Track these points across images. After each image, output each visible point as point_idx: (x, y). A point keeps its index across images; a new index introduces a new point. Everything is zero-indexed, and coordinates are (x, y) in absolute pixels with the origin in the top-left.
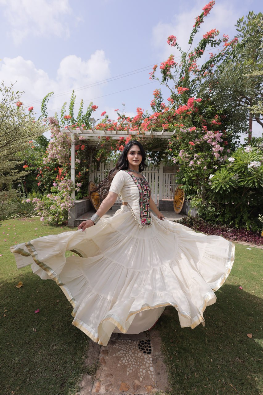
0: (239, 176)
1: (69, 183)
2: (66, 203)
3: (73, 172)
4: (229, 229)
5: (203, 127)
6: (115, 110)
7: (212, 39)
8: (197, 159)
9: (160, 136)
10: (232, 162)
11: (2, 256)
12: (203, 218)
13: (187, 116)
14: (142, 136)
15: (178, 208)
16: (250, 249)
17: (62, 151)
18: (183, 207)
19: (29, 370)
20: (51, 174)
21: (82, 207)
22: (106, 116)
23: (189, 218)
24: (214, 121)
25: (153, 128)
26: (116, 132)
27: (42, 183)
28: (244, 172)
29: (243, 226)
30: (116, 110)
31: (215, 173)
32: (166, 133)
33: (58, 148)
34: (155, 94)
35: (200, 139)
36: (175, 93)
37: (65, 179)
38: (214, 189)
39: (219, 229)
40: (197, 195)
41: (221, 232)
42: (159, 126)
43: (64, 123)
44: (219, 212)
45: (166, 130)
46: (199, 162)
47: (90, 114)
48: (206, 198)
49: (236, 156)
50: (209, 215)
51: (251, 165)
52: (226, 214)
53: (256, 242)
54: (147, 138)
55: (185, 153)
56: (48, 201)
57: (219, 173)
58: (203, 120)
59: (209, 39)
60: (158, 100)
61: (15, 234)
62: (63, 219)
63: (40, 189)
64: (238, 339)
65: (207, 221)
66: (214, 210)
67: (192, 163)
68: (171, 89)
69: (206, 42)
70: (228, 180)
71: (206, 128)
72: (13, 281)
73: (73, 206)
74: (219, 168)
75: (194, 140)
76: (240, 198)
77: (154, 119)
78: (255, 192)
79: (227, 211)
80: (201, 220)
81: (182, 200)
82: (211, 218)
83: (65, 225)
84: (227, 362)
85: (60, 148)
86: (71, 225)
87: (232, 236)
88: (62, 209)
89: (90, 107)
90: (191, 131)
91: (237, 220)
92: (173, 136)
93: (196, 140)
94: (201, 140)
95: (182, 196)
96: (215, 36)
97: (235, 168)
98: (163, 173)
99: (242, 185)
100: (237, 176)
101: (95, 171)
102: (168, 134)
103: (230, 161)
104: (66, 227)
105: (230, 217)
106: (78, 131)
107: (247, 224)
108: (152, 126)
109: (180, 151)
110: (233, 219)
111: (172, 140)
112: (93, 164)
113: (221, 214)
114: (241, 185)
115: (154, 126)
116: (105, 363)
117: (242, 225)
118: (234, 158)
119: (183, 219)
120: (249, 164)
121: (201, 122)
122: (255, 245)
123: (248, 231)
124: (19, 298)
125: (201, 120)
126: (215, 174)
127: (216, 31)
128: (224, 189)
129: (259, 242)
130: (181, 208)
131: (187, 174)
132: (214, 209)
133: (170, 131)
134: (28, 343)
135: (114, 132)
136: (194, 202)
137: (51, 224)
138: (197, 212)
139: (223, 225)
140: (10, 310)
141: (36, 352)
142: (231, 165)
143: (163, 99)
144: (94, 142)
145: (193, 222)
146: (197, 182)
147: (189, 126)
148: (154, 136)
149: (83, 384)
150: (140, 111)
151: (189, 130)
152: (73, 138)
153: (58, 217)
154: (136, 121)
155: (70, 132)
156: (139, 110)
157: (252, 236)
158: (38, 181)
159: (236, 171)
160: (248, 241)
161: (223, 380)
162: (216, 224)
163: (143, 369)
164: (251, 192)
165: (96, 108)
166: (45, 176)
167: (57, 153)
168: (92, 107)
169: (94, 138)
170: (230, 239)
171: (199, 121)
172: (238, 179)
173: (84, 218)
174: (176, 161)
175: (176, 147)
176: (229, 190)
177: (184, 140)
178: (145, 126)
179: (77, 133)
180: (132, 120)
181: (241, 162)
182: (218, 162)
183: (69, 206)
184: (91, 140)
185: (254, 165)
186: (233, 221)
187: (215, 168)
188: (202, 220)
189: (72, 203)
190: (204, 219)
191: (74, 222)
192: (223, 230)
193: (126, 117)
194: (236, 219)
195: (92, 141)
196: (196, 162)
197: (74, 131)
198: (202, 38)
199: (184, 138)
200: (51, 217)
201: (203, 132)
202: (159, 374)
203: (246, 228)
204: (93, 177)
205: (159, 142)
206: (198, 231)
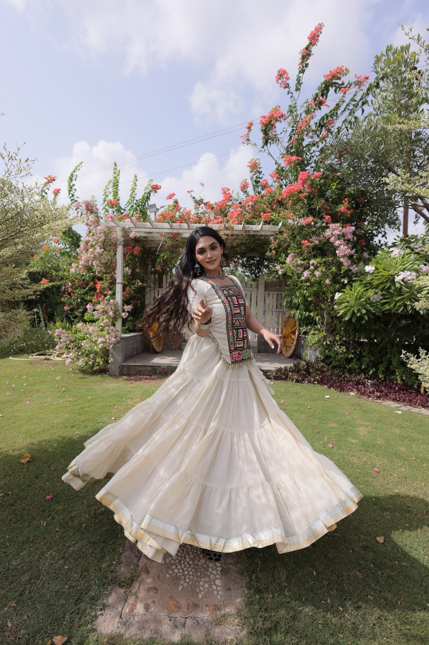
0: (383, 295)
1: (112, 306)
2: (107, 337)
3: (119, 288)
4: (369, 381)
5: (324, 218)
6: (188, 192)
7: (338, 81)
8: (314, 267)
9: (257, 231)
10: (371, 272)
11: (2, 416)
12: (326, 363)
13: (299, 200)
14: (229, 232)
15: (288, 348)
16: (400, 412)
17: (102, 255)
18: (296, 346)
19: (30, 579)
20: (86, 293)
21: (133, 344)
22: (174, 200)
23: (304, 364)
24: (342, 208)
25: (246, 220)
26: (188, 225)
27: (71, 306)
28: (389, 288)
29: (392, 377)
30: (190, 190)
31: (343, 290)
32: (267, 227)
33: (96, 251)
34: (251, 166)
35: (319, 236)
36: (282, 166)
37: (107, 300)
38: (342, 315)
39: (352, 381)
40: (317, 325)
41: (355, 385)
42: (256, 215)
43: (108, 212)
44: (353, 354)
45: (266, 223)
46: (317, 273)
47: (148, 198)
48: (332, 331)
49: (377, 263)
50: (336, 359)
51: (400, 277)
52: (363, 357)
53: (411, 402)
54: (238, 235)
55: (296, 258)
56: (79, 335)
57: (349, 291)
58: (326, 206)
59: (334, 81)
60: (255, 176)
61: (25, 385)
62: (101, 363)
63: (67, 317)
64: (361, 544)
65: (333, 368)
66: (344, 351)
67: (306, 274)
68: (276, 159)
69: (329, 86)
70: (363, 301)
71: (330, 220)
72: (16, 453)
73: (118, 343)
74: (351, 282)
75: (311, 238)
76: (385, 330)
77: (249, 206)
78: (410, 322)
79: (366, 352)
80: (323, 367)
81: (295, 335)
82: (340, 364)
83: (106, 373)
84: (338, 577)
85: (99, 250)
86: (115, 372)
87: (373, 392)
88: (100, 346)
89: (149, 186)
90: (305, 224)
91: (382, 368)
92: (277, 232)
93: (314, 237)
94: (322, 238)
95: (294, 328)
96: (343, 76)
97: (376, 283)
98: (265, 291)
99: (387, 310)
100: (379, 294)
101: (155, 288)
102: (271, 228)
103: (367, 271)
104: (107, 376)
105: (370, 361)
106: (127, 223)
107: (397, 374)
108: (246, 216)
109: (289, 256)
110: (375, 365)
111: (277, 238)
112: (153, 276)
113: (355, 357)
114: (385, 309)
115: (248, 216)
116: (148, 572)
117: (390, 376)
118: (373, 267)
119: (295, 365)
120: (398, 276)
121: (322, 210)
122: (410, 407)
123: (399, 384)
124: (24, 478)
125: (322, 207)
126: (344, 292)
127: (344, 69)
128: (357, 316)
129: (417, 402)
130: (293, 348)
131: (300, 293)
132: (344, 349)
133: (274, 224)
134: (32, 542)
135: (185, 225)
136: (312, 338)
137: (83, 371)
138: (318, 353)
139: (359, 374)
140: (8, 495)
141: (43, 553)
142: (369, 278)
143: (263, 175)
144: (154, 241)
145: (311, 370)
146: (316, 306)
147: (303, 216)
148: (249, 231)
149: (111, 600)
150: (227, 192)
151: (302, 221)
152: (121, 234)
153: (94, 359)
154: (221, 209)
155: (116, 225)
156: (225, 192)
157: (405, 392)
158: (65, 303)
159: (377, 287)
160: (399, 401)
161: (329, 601)
162: (348, 373)
163: (205, 582)
164: (404, 322)
165: (158, 189)
166: (76, 295)
167: (95, 258)
168: (152, 187)
169: (153, 235)
170: (369, 397)
171: (318, 207)
172: (381, 300)
173: (135, 362)
174: (282, 272)
175: (283, 250)
176: (366, 317)
177: (295, 237)
178: (234, 216)
179: (127, 227)
180: (215, 206)
181: (385, 273)
182: (350, 273)
183: (111, 342)
184: (150, 239)
185: (405, 276)
186: (374, 369)
187: (344, 282)
188: (325, 367)
189: (116, 337)
190: (329, 365)
191: (119, 367)
192: (358, 383)
193: (204, 202)
194: (380, 365)
195: (151, 241)
196: (313, 272)
197: (122, 224)
198: (323, 80)
199: (294, 235)
200: (83, 359)
201: (324, 224)
202: (229, 589)
203: (397, 380)
204: (153, 297)
205: (257, 242)
206: (318, 383)
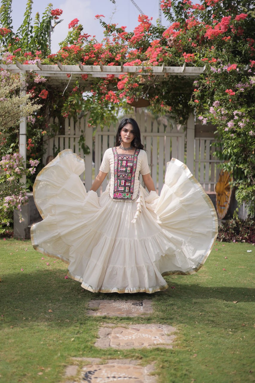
1: (17, 161)
3: (22, 140)
5: (250, 63)
6: (97, 16)
9: (180, 73)
14: (148, 74)
15: (223, 208)
23: (234, 222)
26: (101, 67)
32: (190, 69)
35: (244, 83)
37: (9, 153)
45: (189, 64)
46: (242, 124)
54: (158, 76)
55: (221, 107)
67: (230, 124)
75: (236, 85)
77: (170, 40)
86: (20, 236)
89: (48, 13)
90: (230, 71)
93: (239, 84)
94: (247, 85)
95: (229, 184)
98: (195, 136)
101: (55, 135)
102: (195, 70)
104: (13, 239)
106: (31, 66)
109: (214, 103)
111: (201, 82)
112: (52, 120)
121: (248, 54)
125: (248, 51)
133: (198, 66)
135: (98, 68)
136: (240, 193)
145: (240, 229)
148: (170, 73)
150: (145, 20)
151: (227, 68)
152: (25, 79)
155: (18, 68)
156: (143, 19)
165: (59, 15)
168: (52, 13)
169: (58, 75)
178: (153, 56)
179: (31, 70)
183: (18, 201)
184: (52, 78)
189: (23, 196)
191: (25, 230)
193: (117, 27)
206: (246, 242)
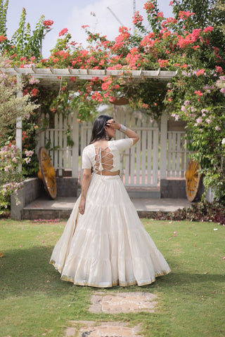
1: (14, 151)
3: (19, 133)
5: (216, 68)
6: (83, 27)
8: (206, 115)
9: (155, 76)
14: (128, 77)
15: (192, 192)
18: (199, 189)
23: (202, 205)
26: (87, 71)
32: (164, 73)
35: (211, 86)
37: (7, 145)
40: (213, 167)
45: (163, 68)
46: (209, 121)
47: (41, 36)
54: (137, 78)
55: (190, 106)
58: (217, 57)
67: (199, 120)
71: (221, 70)
73: (22, 187)
75: (204, 87)
77: (147, 48)
80: (219, 207)
81: (198, 177)
90: (198, 75)
92: (174, 79)
93: (206, 87)
94: (213, 87)
95: (197, 171)
98: (168, 130)
101: (46, 129)
102: (168, 73)
104: (10, 219)
106: (27, 69)
111: (173, 84)
115: (146, 61)
130: (196, 191)
133: (171, 70)
138: (215, 194)
145: (208, 210)
148: (147, 76)
150: (125, 31)
151: (196, 72)
152: (21, 80)
155: (15, 71)
156: (123, 30)
165: (51, 25)
168: (44, 24)
171: (210, 58)
175: (179, 95)
179: (27, 73)
183: (15, 186)
188: (221, 207)
191: (21, 212)
193: (101, 36)
197: (21, 70)
201: (215, 75)
204: (44, 139)
206: (213, 221)
